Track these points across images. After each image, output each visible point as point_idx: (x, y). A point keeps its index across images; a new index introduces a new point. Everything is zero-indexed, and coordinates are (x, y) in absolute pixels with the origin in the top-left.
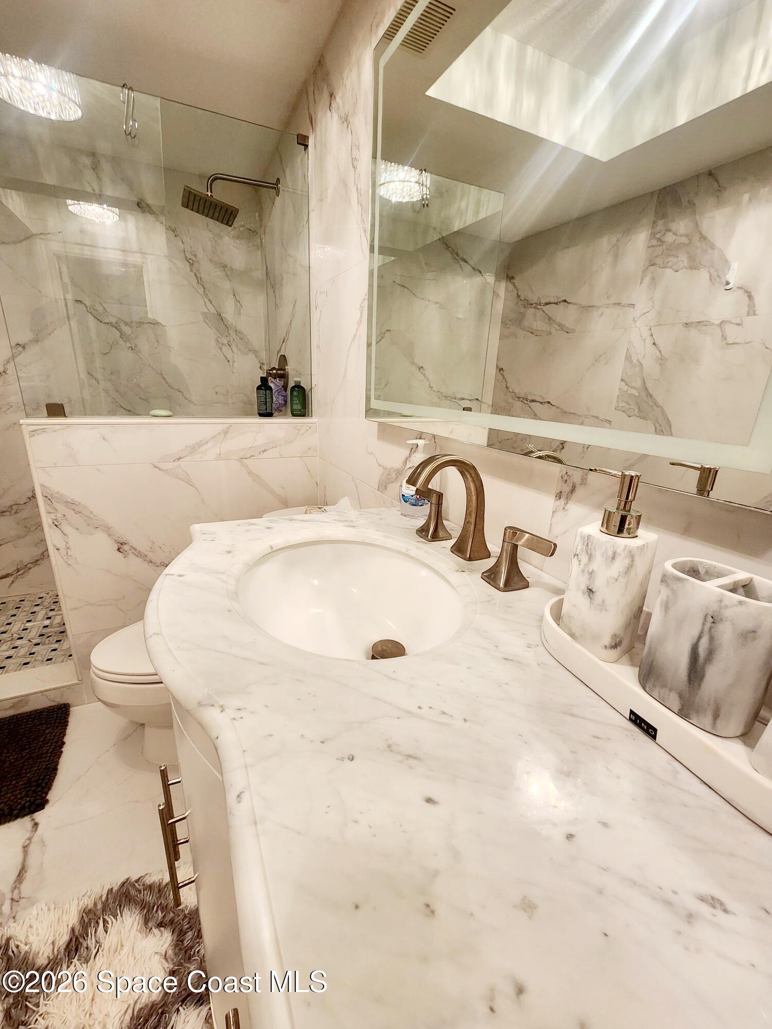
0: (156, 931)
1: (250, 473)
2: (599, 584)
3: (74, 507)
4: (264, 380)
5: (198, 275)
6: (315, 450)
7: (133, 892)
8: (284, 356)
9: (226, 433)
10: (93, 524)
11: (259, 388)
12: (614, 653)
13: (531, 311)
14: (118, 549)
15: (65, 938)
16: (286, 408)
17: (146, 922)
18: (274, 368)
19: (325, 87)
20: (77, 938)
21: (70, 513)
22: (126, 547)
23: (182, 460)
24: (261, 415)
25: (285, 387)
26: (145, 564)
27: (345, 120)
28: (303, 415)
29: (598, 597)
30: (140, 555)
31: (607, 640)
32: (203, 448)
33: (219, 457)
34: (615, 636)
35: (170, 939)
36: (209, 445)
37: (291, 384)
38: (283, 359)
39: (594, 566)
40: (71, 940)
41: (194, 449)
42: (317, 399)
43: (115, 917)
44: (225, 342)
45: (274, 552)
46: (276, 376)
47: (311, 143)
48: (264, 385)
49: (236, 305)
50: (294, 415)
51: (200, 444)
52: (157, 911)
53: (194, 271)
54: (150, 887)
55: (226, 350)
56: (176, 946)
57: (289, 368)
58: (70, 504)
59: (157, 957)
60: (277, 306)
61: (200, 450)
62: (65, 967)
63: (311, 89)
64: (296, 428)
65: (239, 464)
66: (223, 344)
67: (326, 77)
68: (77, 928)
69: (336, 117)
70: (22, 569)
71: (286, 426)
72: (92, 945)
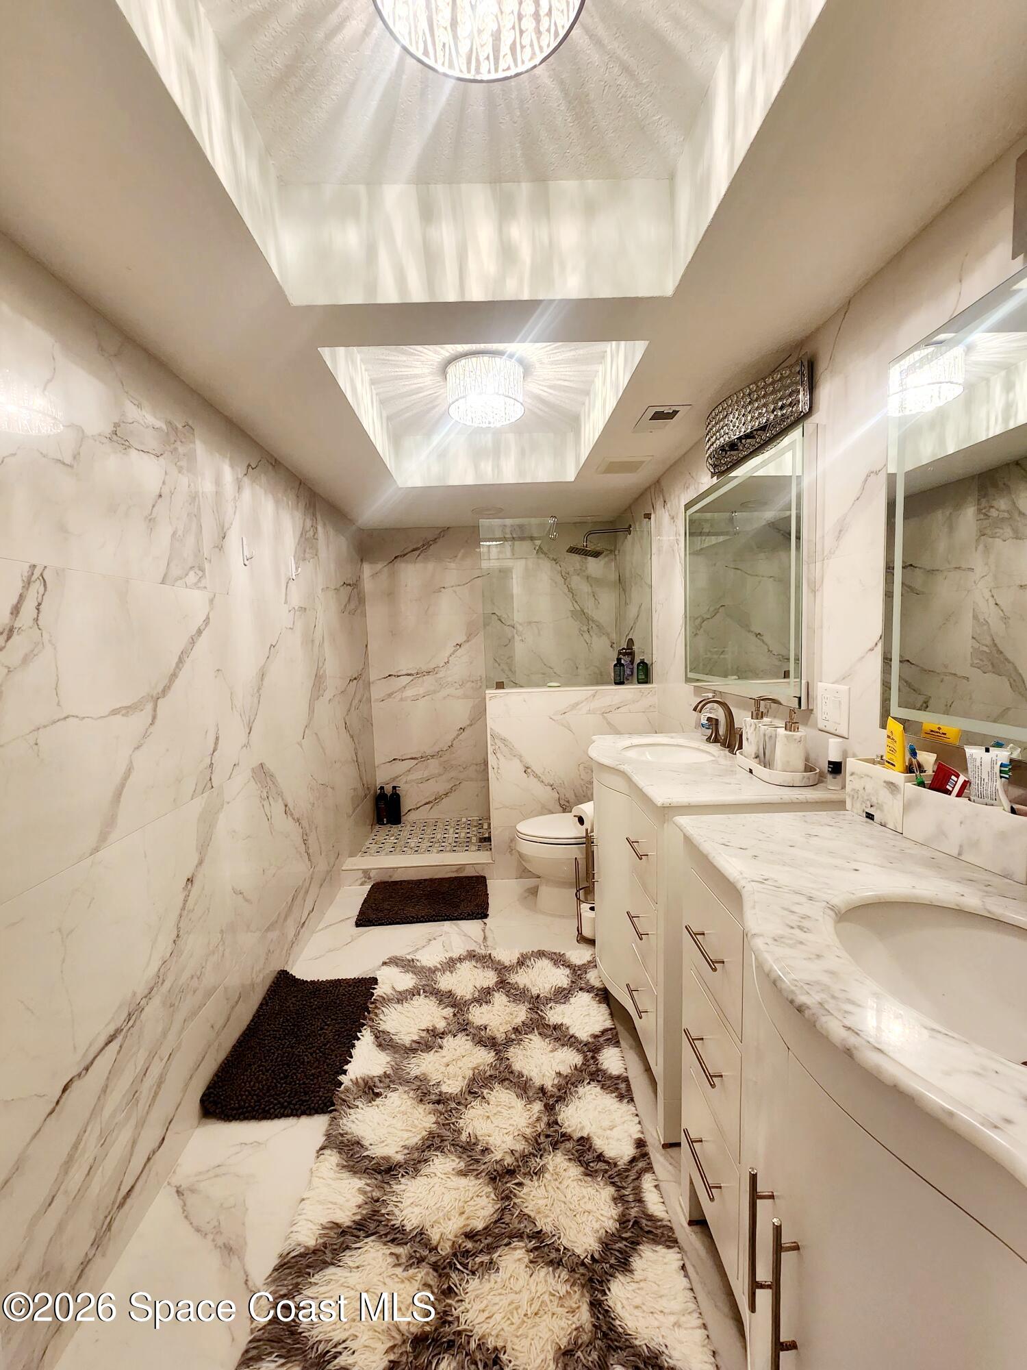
1: (609, 723)
3: (505, 742)
4: (619, 660)
5: (569, 586)
6: (654, 707)
7: (545, 953)
8: (632, 639)
9: (594, 696)
10: (515, 754)
11: (615, 665)
14: (525, 771)
15: (515, 961)
16: (632, 677)
17: (555, 964)
18: (623, 649)
19: (661, 497)
20: (521, 962)
21: (502, 746)
22: (529, 770)
23: (566, 714)
24: (616, 683)
25: (632, 662)
26: (539, 783)
27: (673, 519)
28: (646, 682)
30: (537, 776)
32: (580, 706)
33: (589, 712)
35: (569, 971)
36: (583, 704)
37: (637, 661)
38: (631, 642)
40: (518, 962)
41: (574, 706)
42: (656, 671)
43: (539, 959)
44: (586, 629)
46: (625, 654)
47: (653, 517)
48: (619, 663)
49: (595, 603)
50: (639, 683)
51: (577, 704)
52: (560, 962)
53: (567, 584)
54: (555, 954)
55: (586, 636)
57: (635, 648)
58: (503, 740)
59: (563, 975)
60: (626, 604)
61: (578, 707)
62: (518, 968)
63: (653, 491)
64: (640, 692)
65: (601, 717)
66: (584, 632)
67: (662, 491)
68: (521, 959)
69: (667, 513)
70: (438, 799)
71: (633, 690)
72: (530, 964)
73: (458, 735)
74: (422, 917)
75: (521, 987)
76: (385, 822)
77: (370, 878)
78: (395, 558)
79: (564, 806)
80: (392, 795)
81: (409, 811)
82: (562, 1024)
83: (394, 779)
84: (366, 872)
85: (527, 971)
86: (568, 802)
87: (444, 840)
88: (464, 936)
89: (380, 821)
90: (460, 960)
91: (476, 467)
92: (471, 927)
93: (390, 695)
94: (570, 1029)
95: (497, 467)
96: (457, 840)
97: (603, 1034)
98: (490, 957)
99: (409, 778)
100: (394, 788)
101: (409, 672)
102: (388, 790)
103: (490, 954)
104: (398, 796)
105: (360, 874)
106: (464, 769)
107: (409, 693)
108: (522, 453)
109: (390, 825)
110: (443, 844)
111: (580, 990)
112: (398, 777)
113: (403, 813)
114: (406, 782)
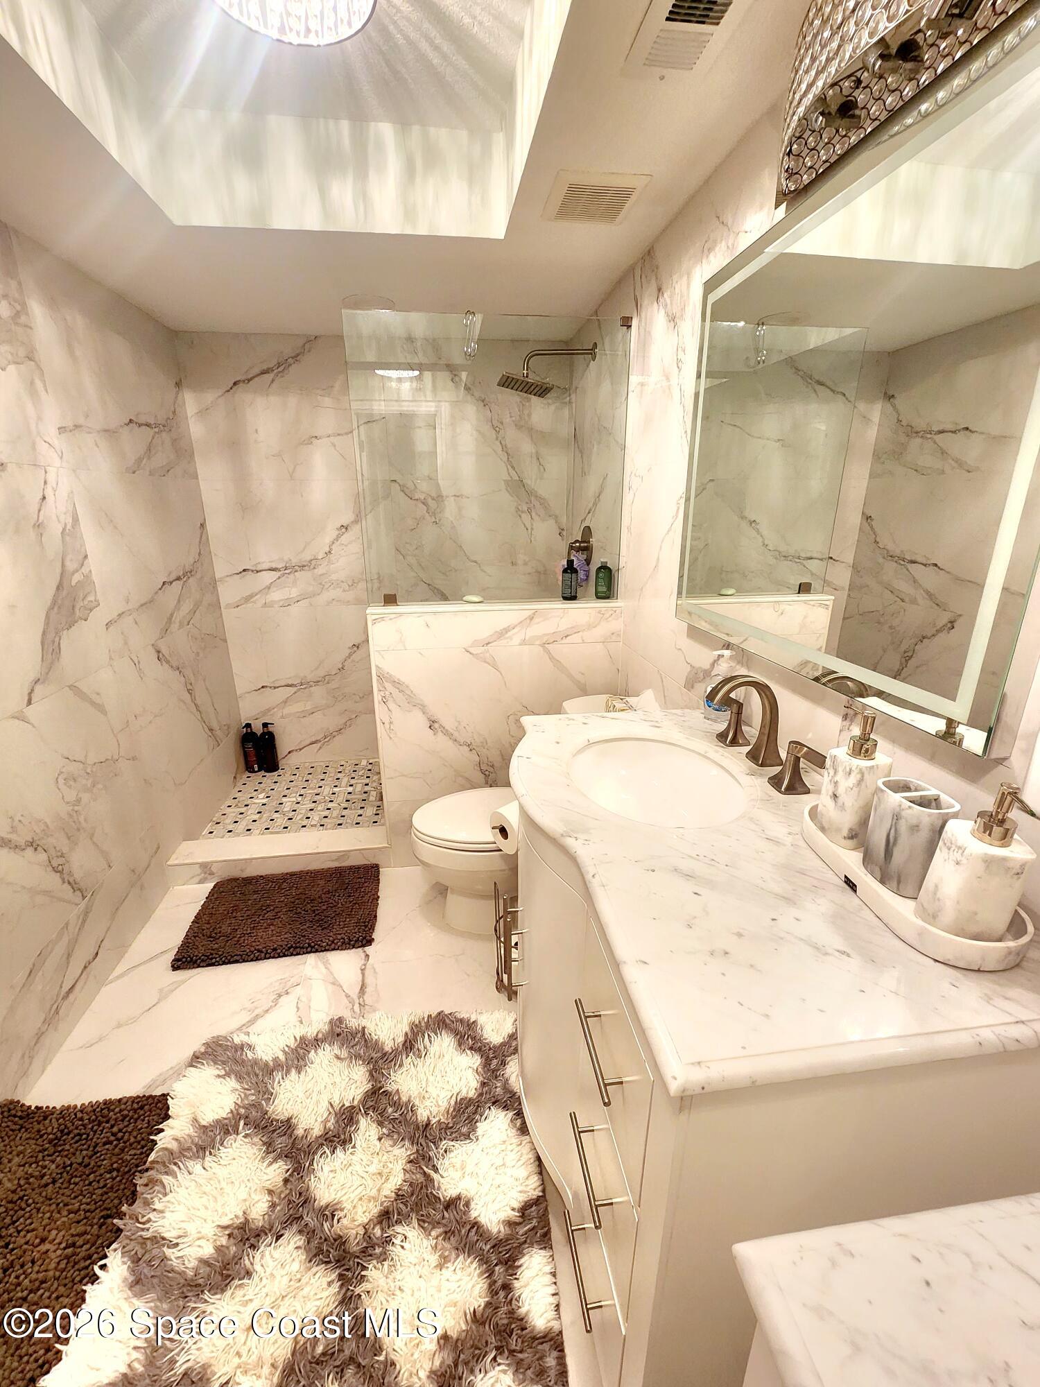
0: (468, 1052)
1: (552, 658)
2: (841, 791)
3: (398, 686)
4: (570, 560)
5: (503, 443)
6: (619, 636)
7: (447, 1021)
8: (589, 527)
9: (531, 618)
10: (414, 702)
11: (565, 571)
12: (850, 843)
13: (917, 441)
14: (430, 727)
15: (401, 1039)
16: (587, 584)
17: (460, 1045)
18: (577, 541)
19: (653, 281)
20: (410, 1041)
21: (395, 692)
22: (436, 725)
23: (490, 645)
24: (565, 598)
25: (588, 561)
26: (450, 743)
27: (672, 319)
28: (607, 598)
29: (840, 800)
30: (446, 733)
31: (845, 832)
32: (509, 634)
33: (524, 642)
34: (851, 830)
35: (479, 1061)
36: (515, 630)
37: (596, 562)
38: (587, 531)
39: (837, 778)
40: (406, 1041)
41: (502, 633)
42: (624, 581)
43: (436, 1034)
44: (525, 508)
45: (590, 744)
46: (579, 549)
47: (635, 323)
48: (570, 569)
49: (539, 469)
50: (598, 598)
51: (507, 630)
52: (468, 1039)
53: (500, 439)
54: (461, 1021)
55: (525, 517)
56: (485, 1066)
57: (593, 541)
58: (397, 684)
59: (471, 1070)
60: (584, 473)
61: (507, 636)
62: (404, 1057)
63: (638, 272)
64: (599, 612)
65: (541, 649)
66: (523, 512)
67: (655, 269)
68: (409, 1034)
69: (662, 312)
70: (329, 737)
71: (590, 610)
72: (422, 1048)
73: (350, 655)
74: (275, 950)
75: (404, 1099)
76: (256, 769)
77: (212, 874)
79: (486, 775)
80: (263, 734)
81: (289, 753)
82: (459, 1198)
83: (265, 713)
84: (206, 868)
85: (416, 1064)
87: (333, 797)
88: (333, 984)
89: (249, 768)
90: (317, 1042)
92: (344, 963)
93: (248, 599)
94: (472, 1205)
96: (349, 797)
97: (523, 1216)
98: (364, 1034)
99: (286, 711)
100: (265, 725)
101: (274, 566)
102: (258, 729)
103: (364, 1028)
104: (271, 735)
105: (197, 870)
106: (361, 698)
107: (276, 595)
109: (263, 773)
110: (330, 805)
111: (494, 1103)
112: (269, 710)
113: (280, 756)
114: (282, 717)
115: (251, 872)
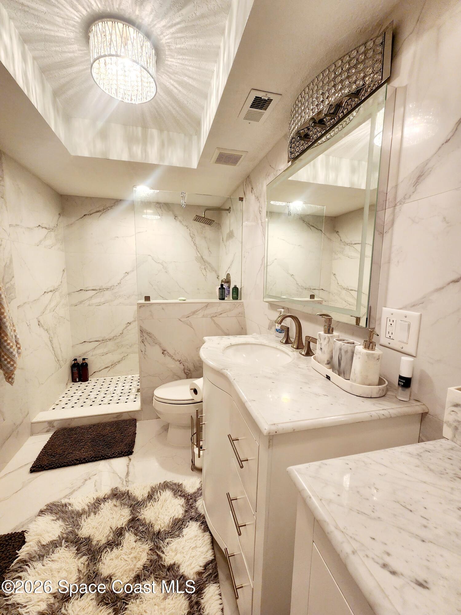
0: (179, 497)
1: (215, 323)
2: (323, 347)
3: (149, 335)
4: (222, 285)
5: (195, 242)
6: (242, 314)
7: (169, 485)
9: (207, 306)
10: (155, 342)
11: (219, 289)
12: (328, 366)
13: (347, 247)
14: (163, 353)
15: (146, 495)
16: (229, 296)
17: (175, 494)
18: (224, 279)
19: (250, 185)
20: (151, 495)
21: (148, 337)
22: (165, 352)
23: (189, 317)
24: (220, 299)
25: (229, 287)
26: (172, 360)
27: (257, 198)
28: (237, 299)
29: (323, 350)
30: (170, 356)
31: (326, 362)
32: (198, 313)
33: (203, 316)
34: (328, 361)
35: (184, 501)
36: (200, 312)
37: (232, 286)
38: (229, 275)
39: (321, 342)
40: (149, 495)
42: (243, 293)
43: (163, 491)
44: (203, 268)
45: (232, 346)
46: (225, 282)
47: (244, 199)
48: (222, 287)
49: (209, 253)
50: (233, 299)
51: (196, 311)
52: (178, 492)
53: (193, 241)
54: (175, 484)
55: (204, 271)
56: (186, 503)
57: (231, 279)
59: (179, 506)
61: (196, 314)
62: (148, 502)
63: (245, 184)
64: (234, 304)
65: (211, 319)
67: (250, 182)
68: (150, 492)
69: (253, 196)
70: (113, 365)
71: (230, 304)
72: (156, 497)
73: (126, 327)
74: (84, 459)
75: (148, 522)
76: (77, 381)
77: (53, 427)
78: (84, 215)
79: (187, 373)
80: (83, 363)
81: (94, 373)
82: (174, 564)
83: (84, 354)
84: (51, 423)
85: (153, 505)
86: (190, 370)
87: (114, 392)
88: (113, 473)
89: (74, 380)
90: (105, 499)
91: (130, 149)
92: (119, 463)
93: (81, 302)
94: (181, 567)
95: (145, 151)
96: (122, 391)
97: (205, 569)
98: (128, 494)
99: (94, 353)
100: (84, 359)
101: (94, 288)
102: (80, 361)
103: (128, 491)
104: (87, 364)
105: (46, 425)
106: (130, 347)
107: (95, 301)
108: (163, 145)
109: (80, 382)
110: (113, 395)
111: (191, 519)
112: (86, 353)
113: (89, 375)
114: (92, 356)
115: (74, 424)
